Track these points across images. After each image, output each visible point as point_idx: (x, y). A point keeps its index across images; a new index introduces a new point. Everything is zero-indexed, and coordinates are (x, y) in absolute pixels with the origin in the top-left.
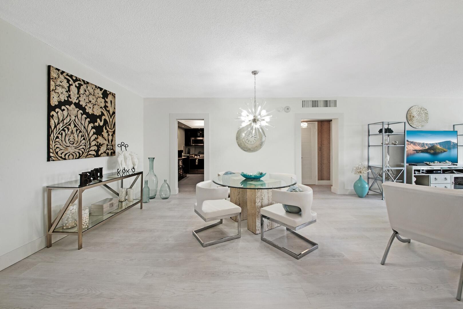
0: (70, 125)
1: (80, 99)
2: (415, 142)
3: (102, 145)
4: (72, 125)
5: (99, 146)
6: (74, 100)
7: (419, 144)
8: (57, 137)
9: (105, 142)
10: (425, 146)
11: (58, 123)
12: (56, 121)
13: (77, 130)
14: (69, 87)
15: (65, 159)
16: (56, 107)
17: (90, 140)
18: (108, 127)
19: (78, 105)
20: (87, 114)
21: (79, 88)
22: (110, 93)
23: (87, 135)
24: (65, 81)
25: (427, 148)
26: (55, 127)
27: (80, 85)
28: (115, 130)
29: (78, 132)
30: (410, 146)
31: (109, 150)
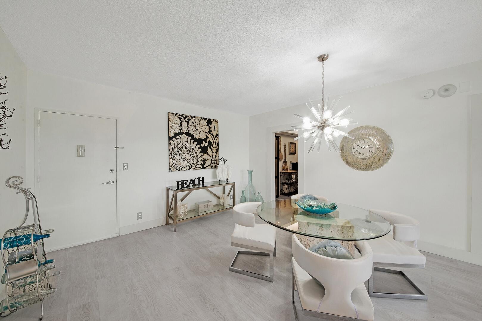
0: (182, 148)
1: (189, 129)
3: (207, 160)
4: (184, 148)
5: (204, 161)
6: (185, 131)
8: (174, 157)
9: (209, 157)
11: (175, 148)
12: (173, 146)
13: (187, 151)
14: (181, 123)
15: (179, 170)
16: (173, 137)
17: (197, 157)
18: (212, 146)
19: (188, 134)
20: (195, 139)
21: (188, 122)
22: (214, 121)
23: (194, 153)
24: (178, 119)
26: (173, 150)
27: (189, 120)
28: (218, 148)
29: (188, 152)
31: (213, 163)
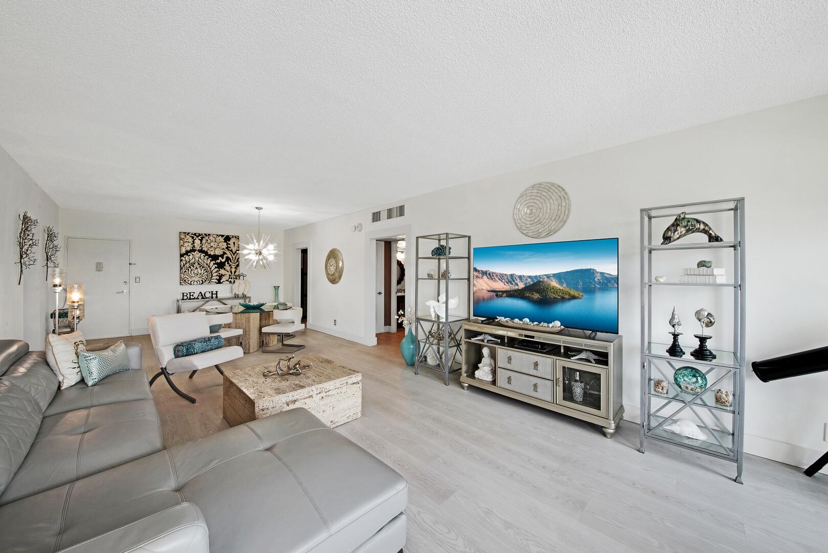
0: (194, 264)
1: (203, 246)
2: (493, 273)
3: (224, 276)
4: (197, 264)
5: (221, 276)
6: (198, 247)
7: (501, 277)
8: (185, 272)
9: (227, 273)
10: (518, 281)
11: (186, 264)
12: (184, 262)
13: (200, 267)
14: (193, 241)
15: (191, 284)
16: (184, 254)
17: (211, 272)
18: (231, 262)
19: (201, 251)
20: (210, 256)
21: (201, 240)
22: (233, 237)
23: (209, 269)
24: (191, 238)
25: (521, 286)
26: (184, 266)
27: (202, 238)
28: (239, 264)
29: (201, 267)
30: (480, 281)
31: (232, 279)
